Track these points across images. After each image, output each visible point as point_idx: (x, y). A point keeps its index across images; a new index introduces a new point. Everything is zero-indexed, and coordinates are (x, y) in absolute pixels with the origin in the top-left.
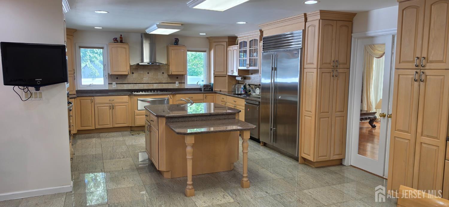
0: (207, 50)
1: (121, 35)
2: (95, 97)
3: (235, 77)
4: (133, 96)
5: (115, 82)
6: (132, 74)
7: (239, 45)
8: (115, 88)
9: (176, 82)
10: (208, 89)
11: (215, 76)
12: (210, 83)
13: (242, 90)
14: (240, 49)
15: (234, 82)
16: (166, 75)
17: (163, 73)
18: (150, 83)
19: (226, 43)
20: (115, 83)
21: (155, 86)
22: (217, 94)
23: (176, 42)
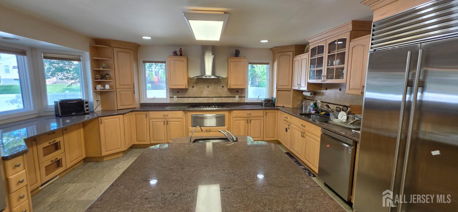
0: (271, 62)
1: (181, 49)
2: (149, 112)
3: (302, 91)
4: (187, 111)
6: (192, 88)
7: (310, 53)
8: (176, 101)
9: (236, 96)
10: (269, 104)
11: (278, 90)
12: (272, 98)
13: (311, 108)
14: (311, 57)
15: (300, 98)
16: (225, 89)
17: (223, 87)
18: (210, 97)
19: (292, 52)
20: (176, 97)
21: (215, 100)
22: (279, 111)
23: (237, 54)
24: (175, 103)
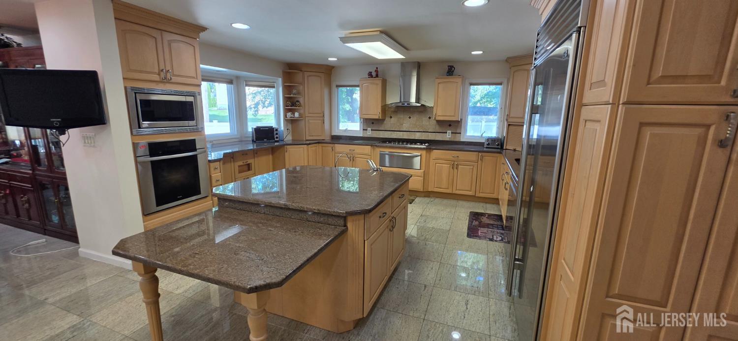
0: (505, 82)
1: (377, 68)
2: (336, 145)
4: (377, 147)
5: (370, 127)
6: (389, 118)
8: (369, 135)
9: (448, 132)
10: (496, 146)
11: (509, 125)
12: (500, 136)
16: (433, 121)
17: (430, 118)
18: (412, 132)
20: (370, 129)
21: (417, 136)
22: (502, 155)
23: (451, 71)
24: (368, 136)
